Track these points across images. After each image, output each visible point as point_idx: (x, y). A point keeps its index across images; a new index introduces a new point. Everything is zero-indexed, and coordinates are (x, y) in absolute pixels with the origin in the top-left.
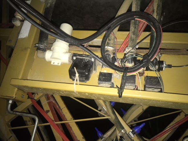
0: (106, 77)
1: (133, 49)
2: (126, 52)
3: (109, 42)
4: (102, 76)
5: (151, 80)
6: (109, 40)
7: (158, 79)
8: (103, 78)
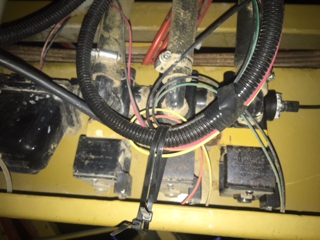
0: (99, 153)
1: (182, 58)
2: (162, 69)
3: (106, 35)
4: (88, 153)
5: (243, 160)
6: (107, 28)
7: (265, 157)
8: (91, 159)
